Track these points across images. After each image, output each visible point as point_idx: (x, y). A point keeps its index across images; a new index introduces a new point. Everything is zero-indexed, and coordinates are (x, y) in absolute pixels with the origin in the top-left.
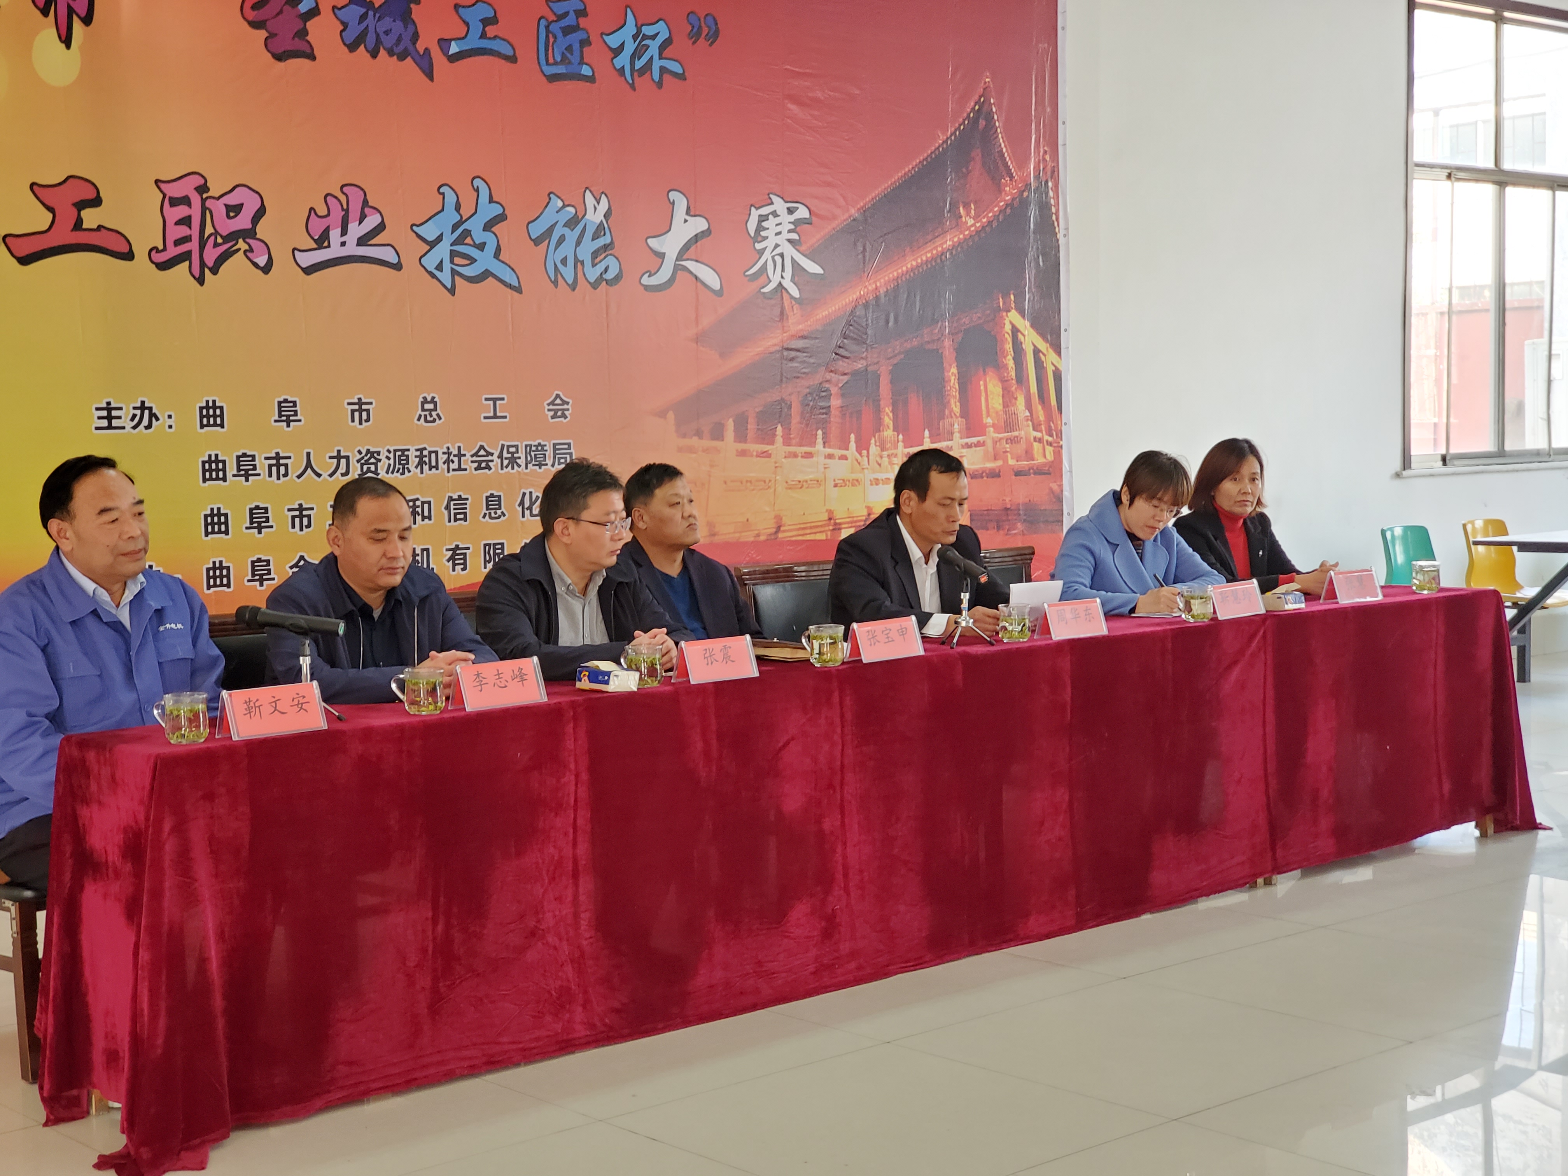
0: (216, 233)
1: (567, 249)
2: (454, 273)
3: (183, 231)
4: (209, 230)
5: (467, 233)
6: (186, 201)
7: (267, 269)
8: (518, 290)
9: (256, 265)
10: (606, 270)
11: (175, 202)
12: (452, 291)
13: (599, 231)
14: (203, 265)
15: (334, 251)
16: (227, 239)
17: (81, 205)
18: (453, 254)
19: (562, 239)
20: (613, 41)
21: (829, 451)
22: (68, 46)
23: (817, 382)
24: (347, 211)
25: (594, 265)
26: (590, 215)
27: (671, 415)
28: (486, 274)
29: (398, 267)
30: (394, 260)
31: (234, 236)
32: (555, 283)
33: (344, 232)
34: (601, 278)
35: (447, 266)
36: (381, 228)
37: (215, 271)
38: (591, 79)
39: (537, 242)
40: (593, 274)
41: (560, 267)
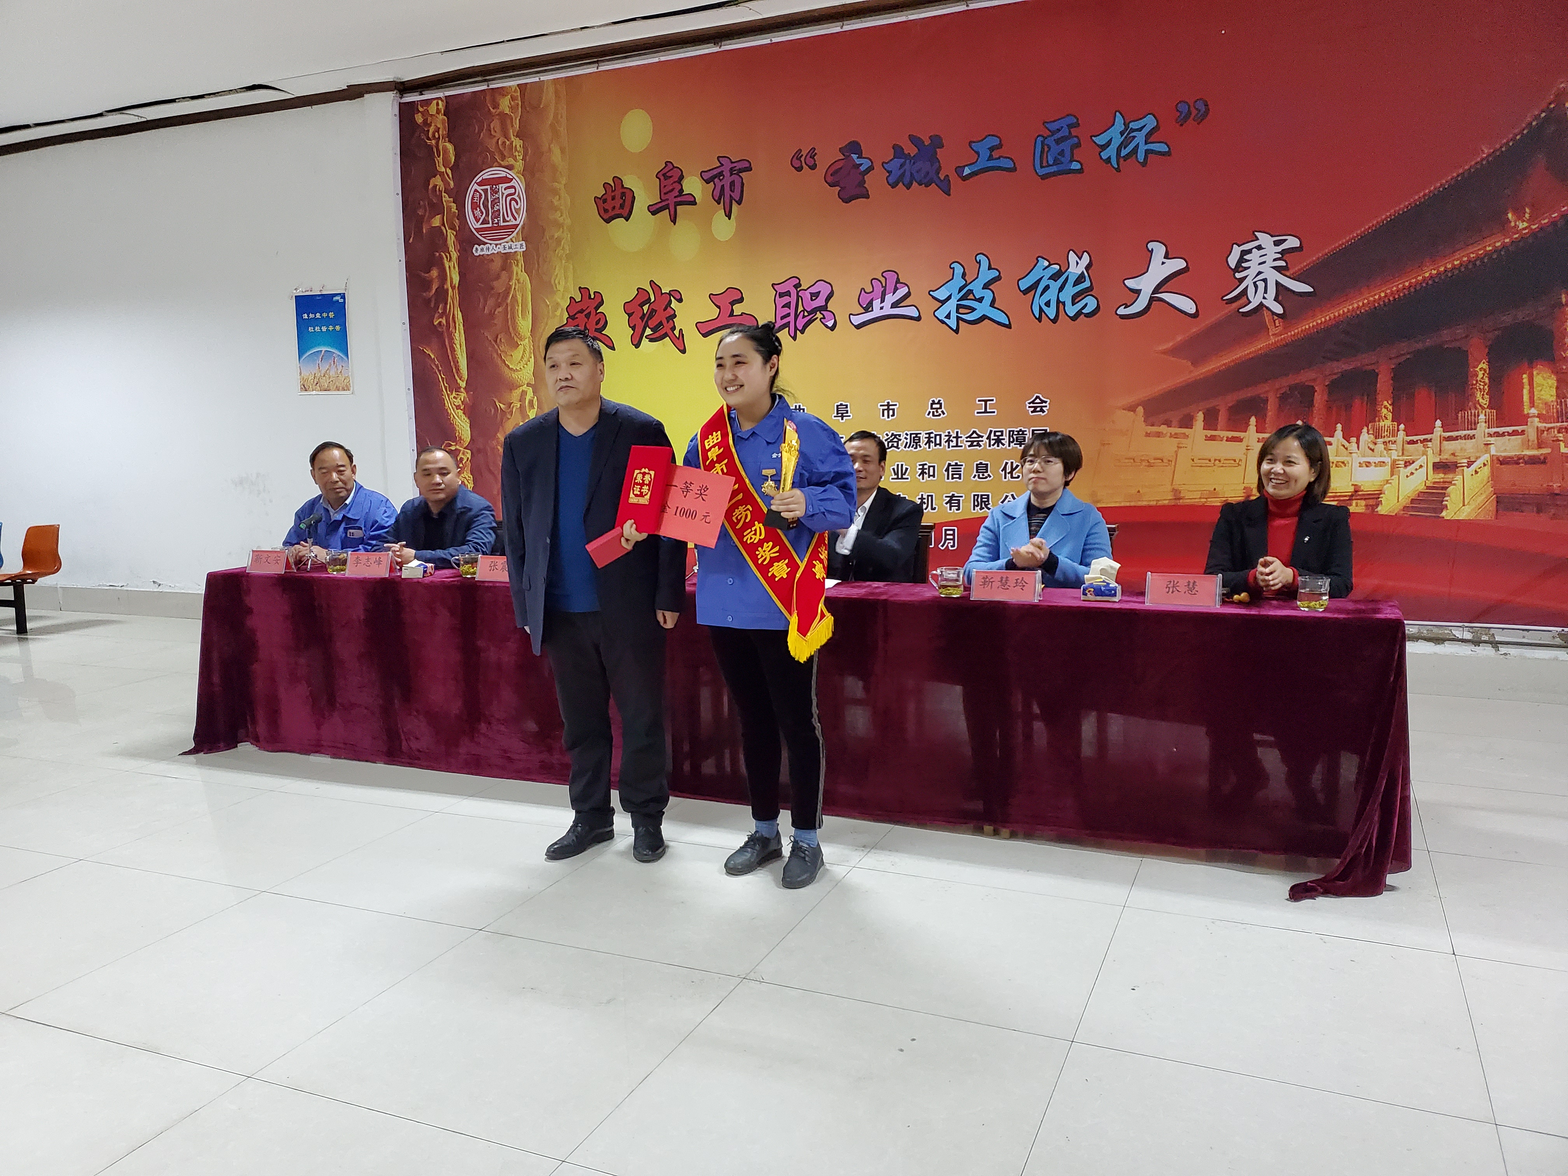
0: (804, 310)
1: (1051, 294)
2: (959, 319)
3: (786, 311)
4: (800, 308)
5: (970, 292)
6: (788, 294)
7: (832, 328)
8: (1009, 326)
9: (827, 326)
10: (1084, 307)
11: (781, 295)
12: (957, 331)
13: (1080, 279)
14: (796, 329)
15: (876, 313)
16: (809, 313)
17: (733, 303)
18: (959, 307)
19: (1047, 288)
20: (1101, 140)
22: (729, 219)
24: (885, 288)
25: (1074, 304)
26: (1072, 269)
27: (1142, 408)
28: (984, 318)
29: (918, 319)
30: (916, 315)
31: (814, 311)
32: (1040, 320)
33: (882, 301)
34: (1079, 313)
35: (954, 315)
36: (908, 295)
37: (802, 332)
38: (1081, 171)
39: (1026, 292)
40: (1072, 310)
41: (1044, 308)
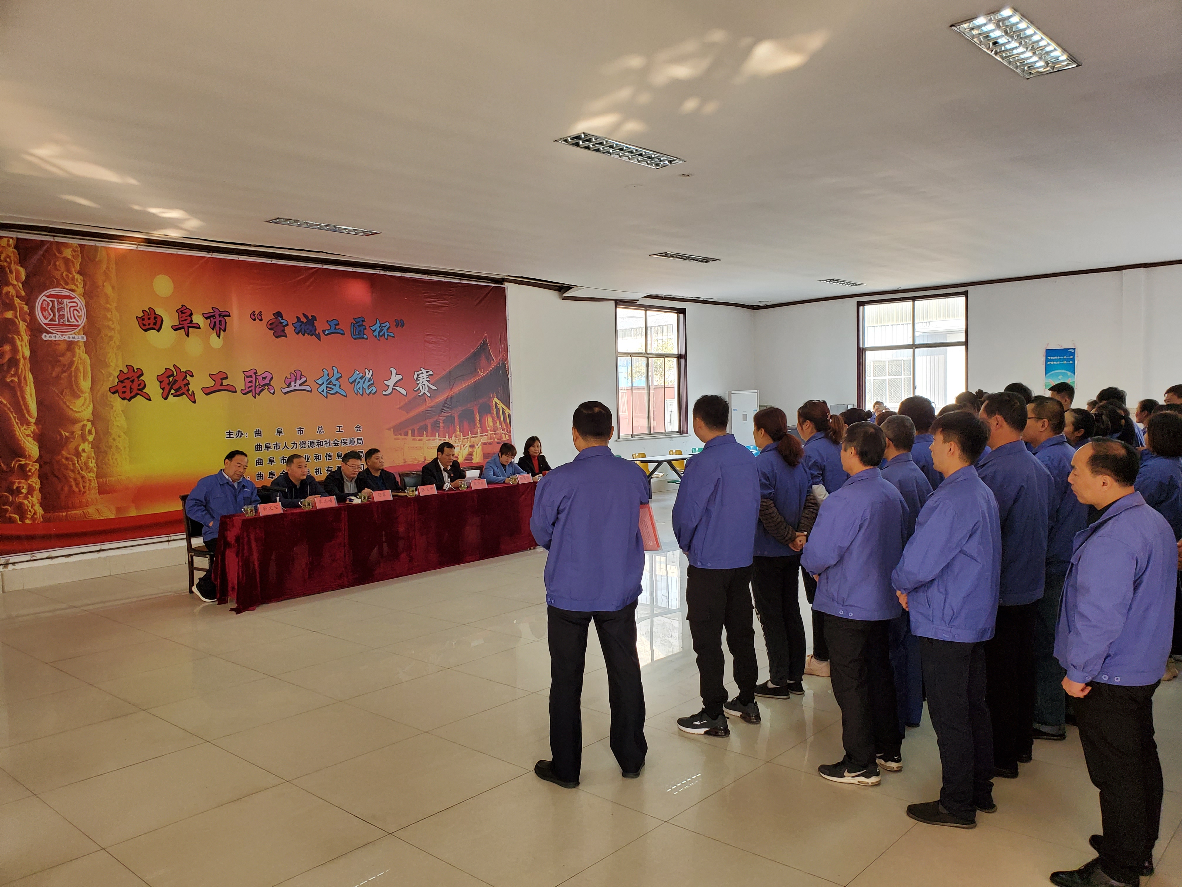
0: (259, 385)
1: (360, 385)
2: (327, 392)
3: (250, 384)
4: (257, 384)
5: (331, 381)
6: (251, 376)
7: (273, 394)
8: (346, 396)
9: (270, 393)
10: (372, 390)
11: (248, 377)
12: (327, 398)
13: (370, 380)
14: (256, 393)
15: (293, 388)
16: (262, 386)
17: (222, 379)
18: (327, 387)
19: (359, 382)
20: (373, 328)
21: (440, 438)
22: (219, 338)
23: (436, 419)
24: (296, 377)
25: (368, 389)
26: (367, 375)
27: (392, 430)
28: (337, 392)
29: (311, 391)
30: (310, 390)
31: (264, 385)
32: (357, 394)
33: (295, 383)
34: (370, 393)
35: (325, 391)
36: (306, 381)
37: (259, 395)
38: (367, 339)
39: (351, 383)
40: (368, 392)
41: (358, 389)
